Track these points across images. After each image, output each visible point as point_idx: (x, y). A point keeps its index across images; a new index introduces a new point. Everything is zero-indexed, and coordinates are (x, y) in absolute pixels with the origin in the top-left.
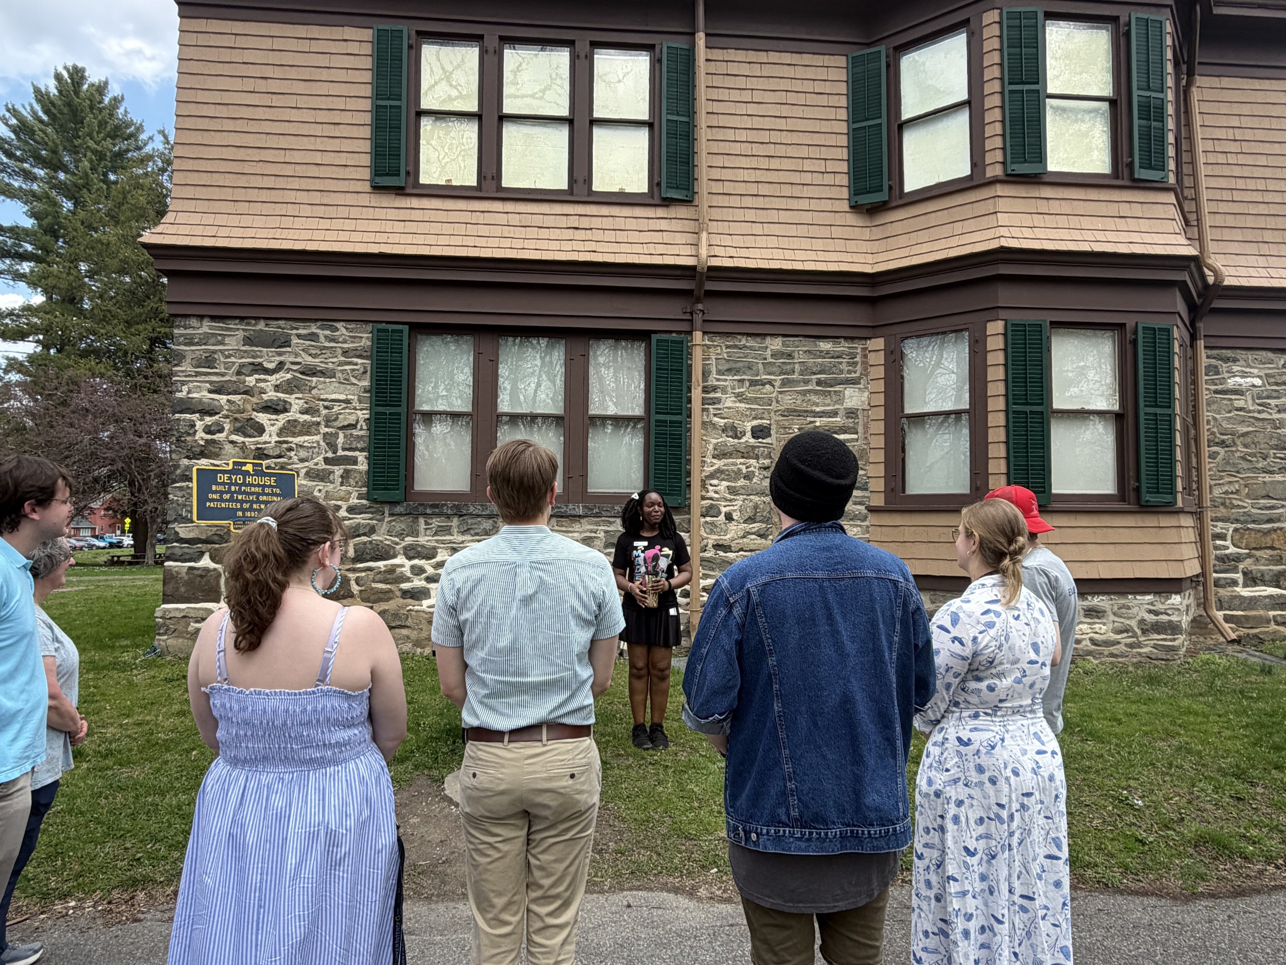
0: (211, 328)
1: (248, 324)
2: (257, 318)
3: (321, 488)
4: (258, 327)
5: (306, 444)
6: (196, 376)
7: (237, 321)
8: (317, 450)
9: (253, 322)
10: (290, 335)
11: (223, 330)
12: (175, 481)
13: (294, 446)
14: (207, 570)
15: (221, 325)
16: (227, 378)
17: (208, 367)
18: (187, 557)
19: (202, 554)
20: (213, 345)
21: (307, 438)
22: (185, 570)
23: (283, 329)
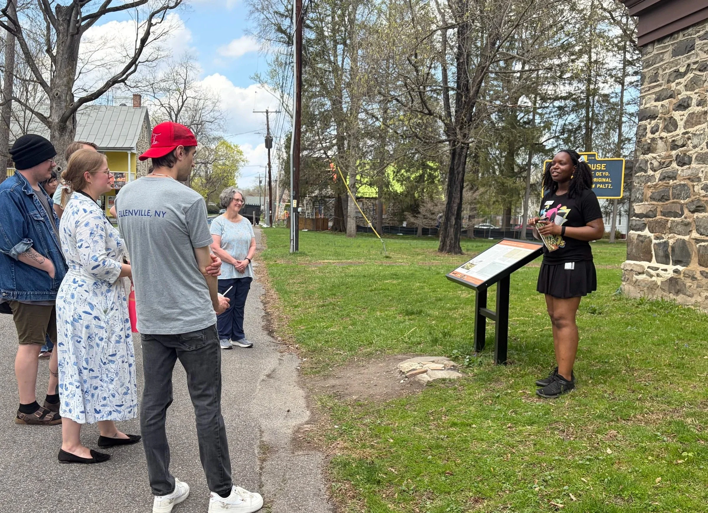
0: (658, 49)
1: (674, 39)
2: (678, 32)
3: (703, 169)
4: (680, 39)
5: (698, 133)
6: (649, 90)
7: (668, 39)
8: (703, 136)
9: (676, 35)
10: (694, 39)
11: (663, 49)
12: (636, 173)
13: (691, 135)
14: (645, 237)
15: (662, 45)
16: (663, 87)
17: (655, 82)
18: (638, 227)
19: (645, 225)
20: (659, 62)
21: (699, 126)
22: (636, 237)
23: (691, 35)
